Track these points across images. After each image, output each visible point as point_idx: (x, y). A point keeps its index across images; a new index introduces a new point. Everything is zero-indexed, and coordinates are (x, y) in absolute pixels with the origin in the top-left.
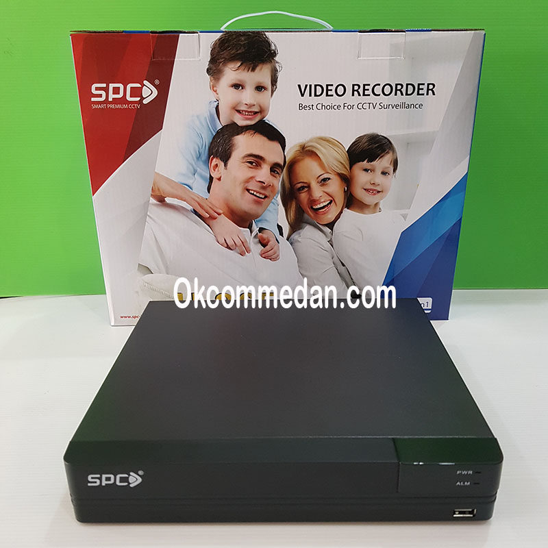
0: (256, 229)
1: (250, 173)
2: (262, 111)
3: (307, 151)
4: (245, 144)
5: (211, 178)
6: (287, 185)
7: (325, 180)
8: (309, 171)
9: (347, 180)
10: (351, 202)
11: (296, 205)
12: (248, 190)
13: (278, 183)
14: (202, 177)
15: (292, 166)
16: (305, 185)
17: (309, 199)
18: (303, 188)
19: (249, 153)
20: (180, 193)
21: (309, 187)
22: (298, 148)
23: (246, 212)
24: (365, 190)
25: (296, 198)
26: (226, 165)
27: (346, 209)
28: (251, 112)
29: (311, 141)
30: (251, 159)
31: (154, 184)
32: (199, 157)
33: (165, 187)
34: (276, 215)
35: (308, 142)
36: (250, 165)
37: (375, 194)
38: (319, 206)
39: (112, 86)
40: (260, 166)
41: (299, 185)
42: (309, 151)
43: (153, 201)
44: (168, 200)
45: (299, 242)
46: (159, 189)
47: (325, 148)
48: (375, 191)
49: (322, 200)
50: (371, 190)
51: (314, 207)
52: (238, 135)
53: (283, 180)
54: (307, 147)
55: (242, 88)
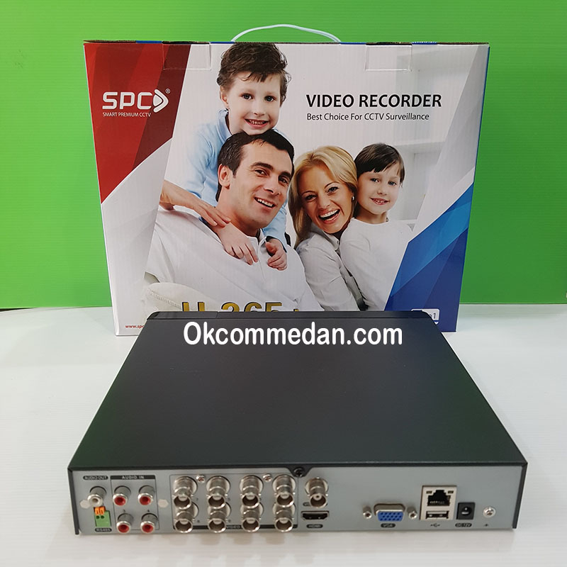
0: (263, 238)
1: (259, 181)
2: (271, 120)
3: (315, 161)
4: (254, 153)
5: (220, 187)
6: (295, 194)
7: (333, 189)
8: (317, 180)
9: (354, 190)
10: (359, 211)
11: (304, 214)
12: (256, 199)
13: (286, 192)
14: (211, 185)
15: (300, 175)
16: (314, 194)
17: (317, 207)
18: (311, 197)
19: (258, 161)
20: (188, 201)
21: (317, 196)
22: (306, 158)
23: (253, 220)
24: (373, 199)
25: (304, 208)
26: (234, 174)
27: (353, 218)
28: (260, 121)
29: (319, 150)
30: (259, 168)
31: (163, 192)
32: (208, 165)
33: (174, 195)
34: (284, 224)
35: (316, 151)
36: (258, 174)
37: (382, 204)
38: (326, 215)
39: (123, 94)
40: (269, 175)
41: (307, 194)
42: (317, 160)
43: (161, 209)
44: (176, 208)
45: (306, 250)
46: (167, 197)
47: (333, 157)
48: (382, 200)
49: (330, 210)
50: (378, 199)
51: (322, 216)
52: (247, 144)
53: (291, 188)
54: (315, 156)
55: (252, 98)
